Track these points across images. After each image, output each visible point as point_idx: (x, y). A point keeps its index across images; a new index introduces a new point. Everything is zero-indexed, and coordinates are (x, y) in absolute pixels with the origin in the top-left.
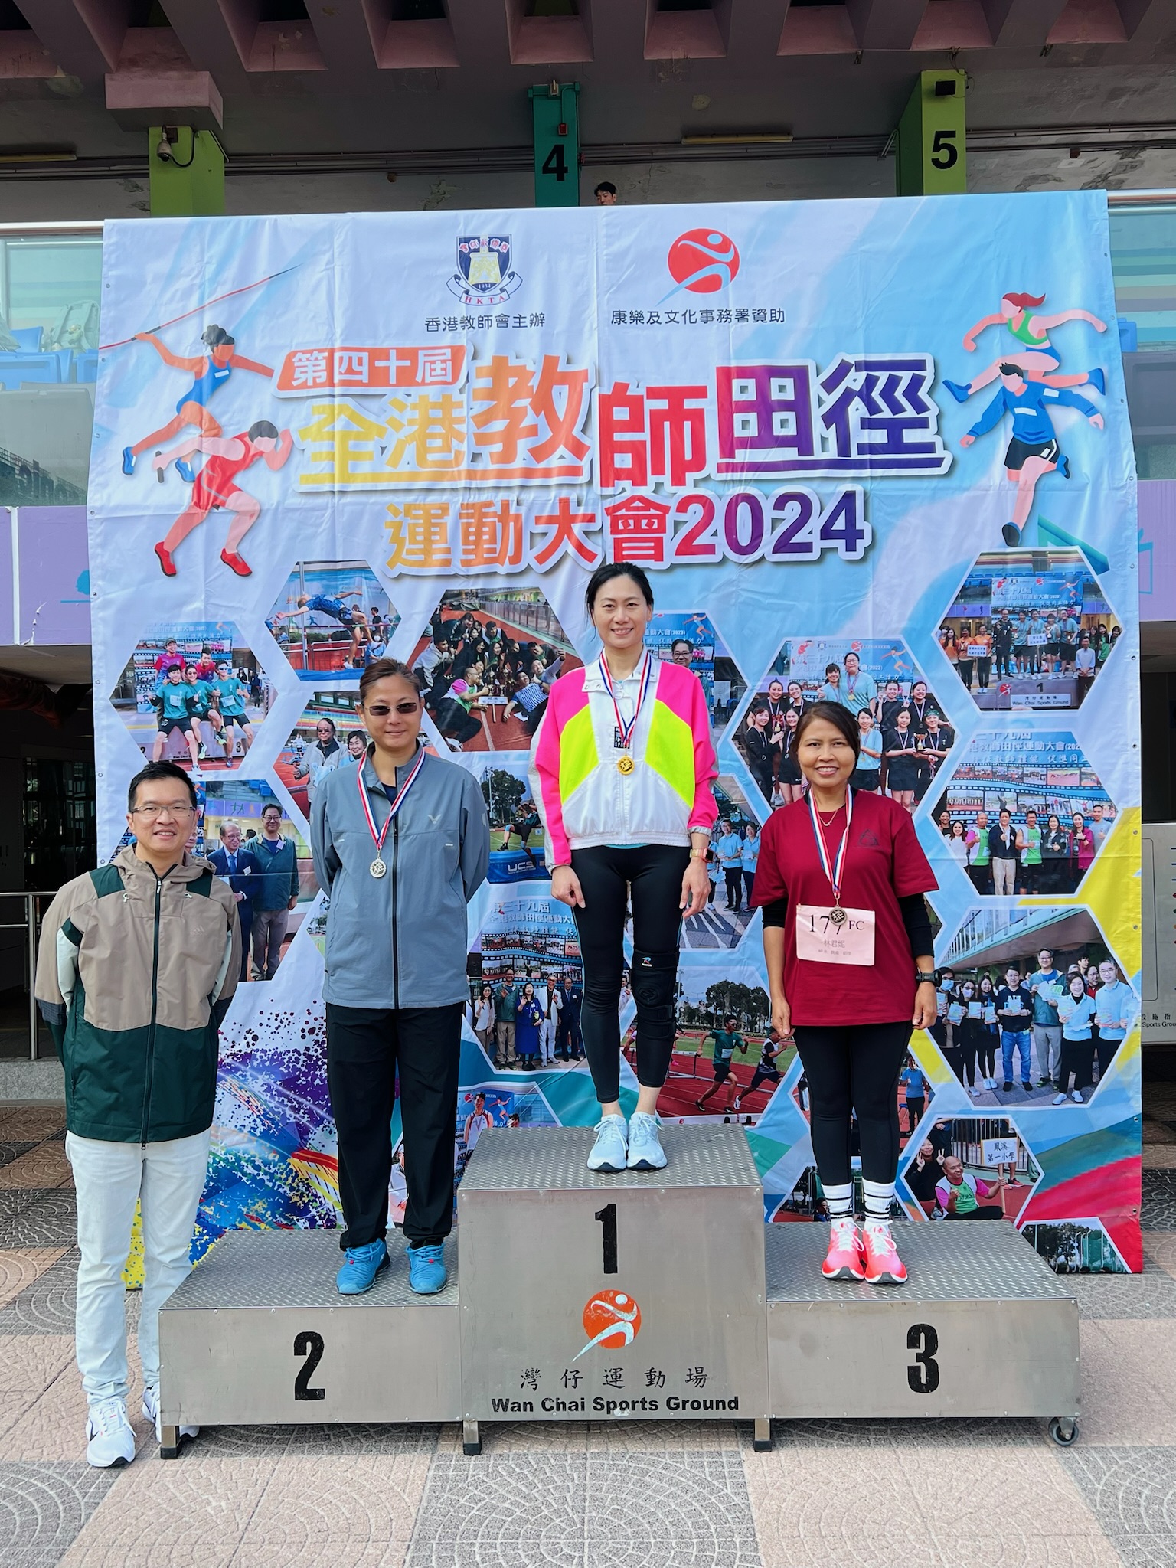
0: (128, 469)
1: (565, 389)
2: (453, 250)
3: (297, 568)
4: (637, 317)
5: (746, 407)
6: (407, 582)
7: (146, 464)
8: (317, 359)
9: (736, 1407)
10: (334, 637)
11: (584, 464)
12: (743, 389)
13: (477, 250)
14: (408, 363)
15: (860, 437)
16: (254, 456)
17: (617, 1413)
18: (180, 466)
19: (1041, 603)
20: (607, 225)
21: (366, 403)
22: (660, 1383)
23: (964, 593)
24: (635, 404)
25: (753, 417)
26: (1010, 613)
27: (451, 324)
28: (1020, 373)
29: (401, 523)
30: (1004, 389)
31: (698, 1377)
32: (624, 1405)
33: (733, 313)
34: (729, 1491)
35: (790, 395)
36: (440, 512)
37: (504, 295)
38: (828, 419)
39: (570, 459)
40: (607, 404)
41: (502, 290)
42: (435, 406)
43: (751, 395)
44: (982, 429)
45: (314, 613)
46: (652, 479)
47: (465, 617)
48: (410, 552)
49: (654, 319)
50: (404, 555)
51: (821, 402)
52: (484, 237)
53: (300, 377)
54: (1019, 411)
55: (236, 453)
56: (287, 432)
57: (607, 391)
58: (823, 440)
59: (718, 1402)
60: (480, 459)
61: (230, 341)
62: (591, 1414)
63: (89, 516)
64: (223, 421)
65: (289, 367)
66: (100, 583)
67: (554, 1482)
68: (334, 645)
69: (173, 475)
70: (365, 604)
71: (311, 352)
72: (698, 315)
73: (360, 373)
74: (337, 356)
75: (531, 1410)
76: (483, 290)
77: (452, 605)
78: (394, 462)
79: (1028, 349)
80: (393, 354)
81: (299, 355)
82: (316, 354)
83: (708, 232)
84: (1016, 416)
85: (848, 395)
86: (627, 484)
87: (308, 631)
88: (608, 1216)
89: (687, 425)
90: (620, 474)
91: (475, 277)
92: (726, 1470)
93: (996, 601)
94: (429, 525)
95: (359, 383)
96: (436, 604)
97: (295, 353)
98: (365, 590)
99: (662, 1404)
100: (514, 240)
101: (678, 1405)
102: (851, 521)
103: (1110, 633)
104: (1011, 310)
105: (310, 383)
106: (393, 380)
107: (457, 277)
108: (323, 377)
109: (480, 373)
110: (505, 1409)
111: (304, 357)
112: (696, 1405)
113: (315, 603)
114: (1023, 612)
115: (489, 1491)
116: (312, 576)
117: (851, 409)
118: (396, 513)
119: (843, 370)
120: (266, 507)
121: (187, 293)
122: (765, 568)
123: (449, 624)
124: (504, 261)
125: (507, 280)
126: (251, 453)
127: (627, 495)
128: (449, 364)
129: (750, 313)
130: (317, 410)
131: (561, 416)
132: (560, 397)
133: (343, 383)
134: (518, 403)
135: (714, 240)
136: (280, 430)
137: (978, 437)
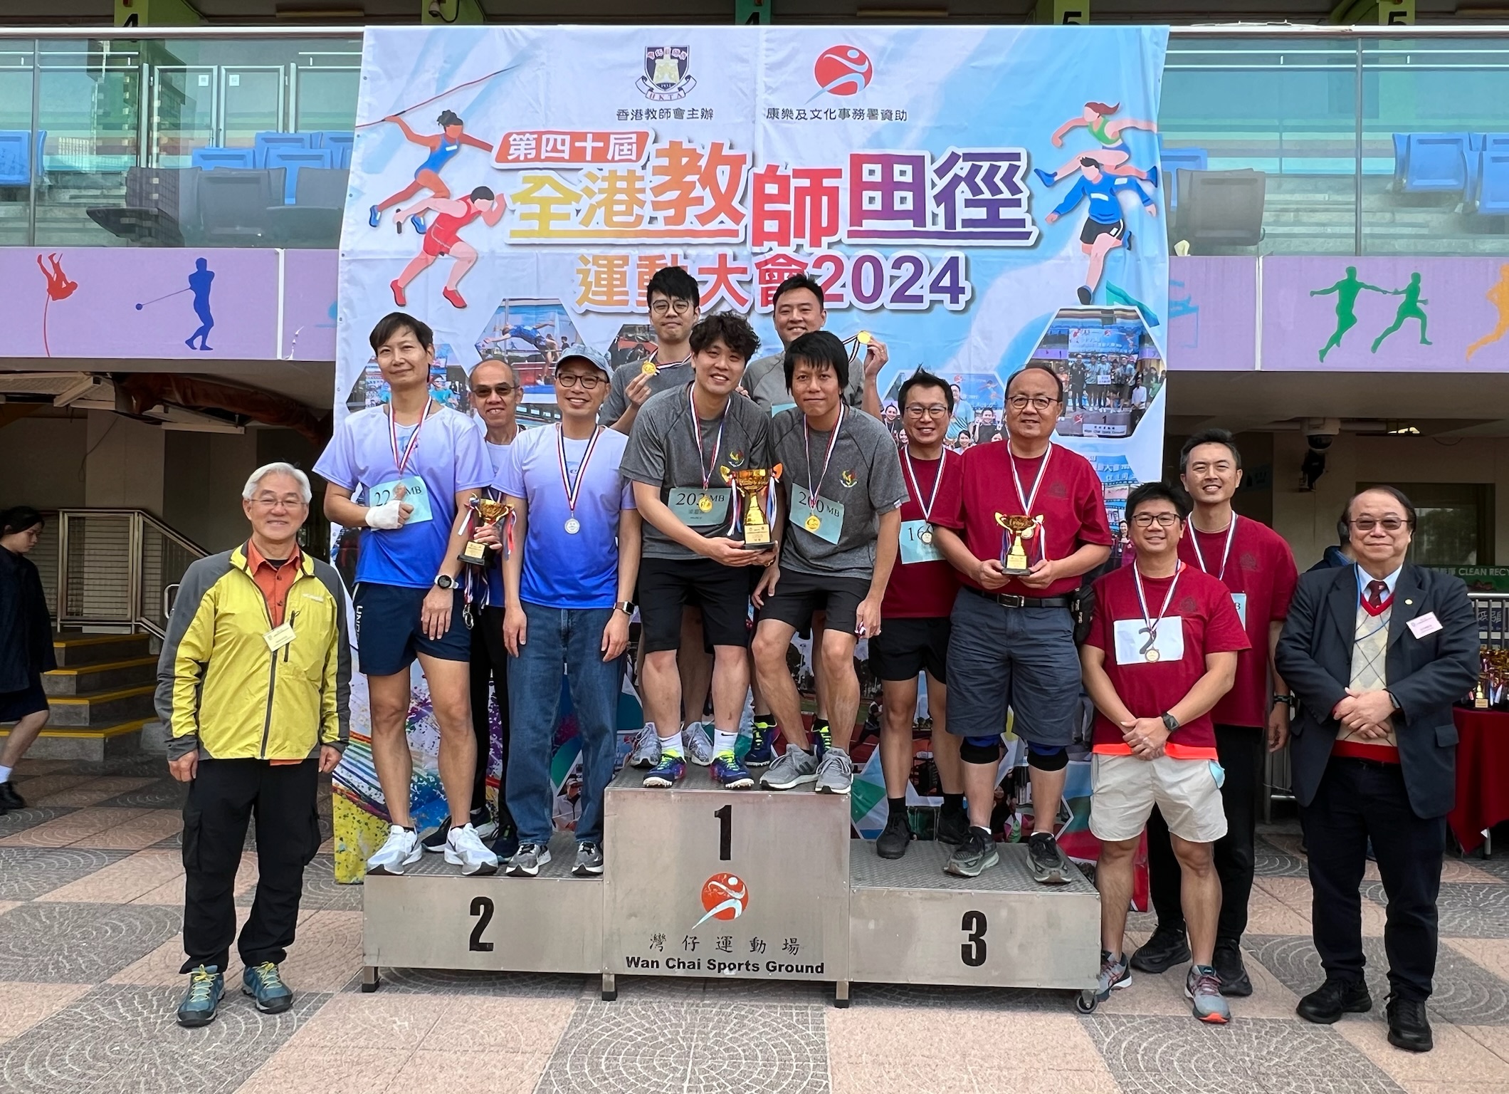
0: (373, 223)
1: (727, 168)
2: (641, 56)
3: (504, 304)
4: (787, 114)
5: (873, 186)
6: (591, 316)
7: (389, 217)
8: (528, 139)
9: (822, 972)
10: (529, 359)
11: (741, 228)
12: (872, 172)
13: (662, 57)
14: (601, 144)
15: (963, 213)
16: (475, 213)
17: (727, 973)
18: (415, 221)
19: (1108, 350)
20: (767, 41)
21: (565, 174)
22: (762, 950)
23: (1047, 340)
24: (783, 182)
25: (878, 195)
26: (1085, 357)
27: (638, 114)
28: (1098, 165)
29: (589, 270)
30: (1083, 178)
31: (792, 946)
32: (732, 967)
33: (866, 112)
34: (810, 1032)
35: (908, 178)
36: (621, 262)
37: (681, 93)
38: (939, 199)
39: (730, 225)
40: (760, 180)
41: (680, 89)
42: (622, 178)
43: (877, 178)
44: (1066, 208)
45: (515, 339)
46: (794, 241)
47: (638, 347)
48: (595, 293)
49: (802, 115)
50: (590, 296)
51: (934, 185)
52: (668, 48)
53: (514, 153)
54: (1094, 196)
55: (459, 211)
56: (501, 195)
57: (760, 169)
58: (935, 216)
59: (807, 967)
60: (655, 222)
61: (460, 122)
62: (705, 972)
63: (341, 258)
65: (506, 145)
66: (345, 310)
67: (670, 1021)
68: (529, 366)
69: (408, 227)
70: (557, 334)
71: (524, 134)
72: (837, 113)
73: (563, 151)
74: (544, 137)
75: (657, 967)
76: (665, 89)
77: (627, 337)
78: (586, 222)
79: (1104, 148)
80: (590, 137)
81: (514, 136)
82: (528, 136)
83: (846, 49)
84: (1093, 201)
85: (956, 180)
86: (774, 244)
87: (509, 354)
88: (725, 815)
89: (825, 199)
90: (770, 236)
91: (659, 78)
92: (810, 1019)
93: (1072, 347)
94: (611, 272)
95: (562, 160)
96: (615, 336)
97: (511, 134)
98: (557, 323)
99: (762, 967)
100: (691, 50)
101: (775, 968)
102: (955, 279)
103: (1160, 376)
104: (1091, 115)
105: (522, 158)
106: (589, 157)
107: (644, 78)
108: (534, 152)
109: (660, 153)
110: (636, 965)
111: (518, 137)
112: (790, 968)
113: (516, 331)
114: (1094, 357)
115: (618, 1024)
116: (516, 309)
117: (958, 191)
118: (586, 262)
119: (954, 159)
120: (480, 256)
121: (427, 86)
122: (884, 313)
123: (624, 351)
124: (682, 66)
125: (684, 81)
126: (472, 212)
127: (772, 254)
128: (635, 146)
129: (879, 112)
130: (525, 180)
131: (723, 190)
132: (723, 175)
133: (548, 159)
134: (689, 178)
135: (853, 54)
136: (496, 194)
137: (1061, 216)
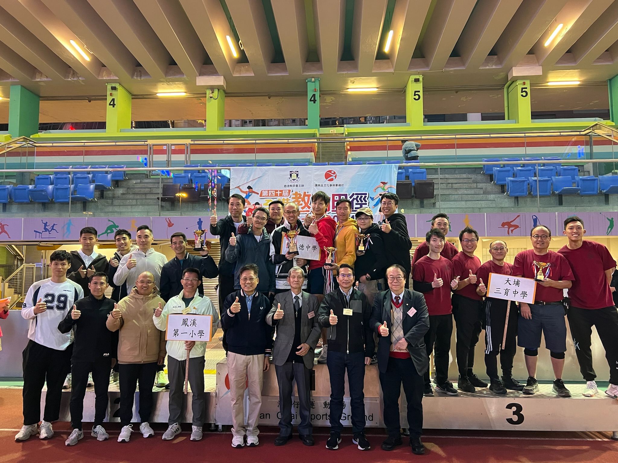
1: (307, 197)
2: (289, 173)
4: (319, 185)
13: (293, 173)
14: (281, 193)
16: (255, 208)
20: (315, 169)
27: (288, 186)
30: (380, 198)
33: (335, 185)
41: (297, 180)
44: (376, 205)
49: (322, 186)
52: (294, 171)
53: (263, 195)
55: (253, 208)
56: (261, 204)
61: (252, 188)
64: (250, 202)
65: (261, 193)
72: (329, 185)
73: (273, 194)
74: (269, 191)
76: (294, 180)
79: (384, 192)
80: (279, 191)
82: (266, 191)
85: (354, 199)
91: (293, 178)
97: (262, 191)
100: (299, 172)
104: (382, 185)
106: (279, 195)
107: (289, 178)
108: (267, 195)
109: (293, 194)
111: (264, 191)
119: (353, 194)
121: (244, 180)
124: (297, 175)
128: (288, 193)
129: (338, 185)
130: (266, 201)
131: (306, 202)
132: (306, 198)
133: (270, 196)
134: (299, 200)
135: (332, 172)
136: (260, 204)
137: (375, 206)
